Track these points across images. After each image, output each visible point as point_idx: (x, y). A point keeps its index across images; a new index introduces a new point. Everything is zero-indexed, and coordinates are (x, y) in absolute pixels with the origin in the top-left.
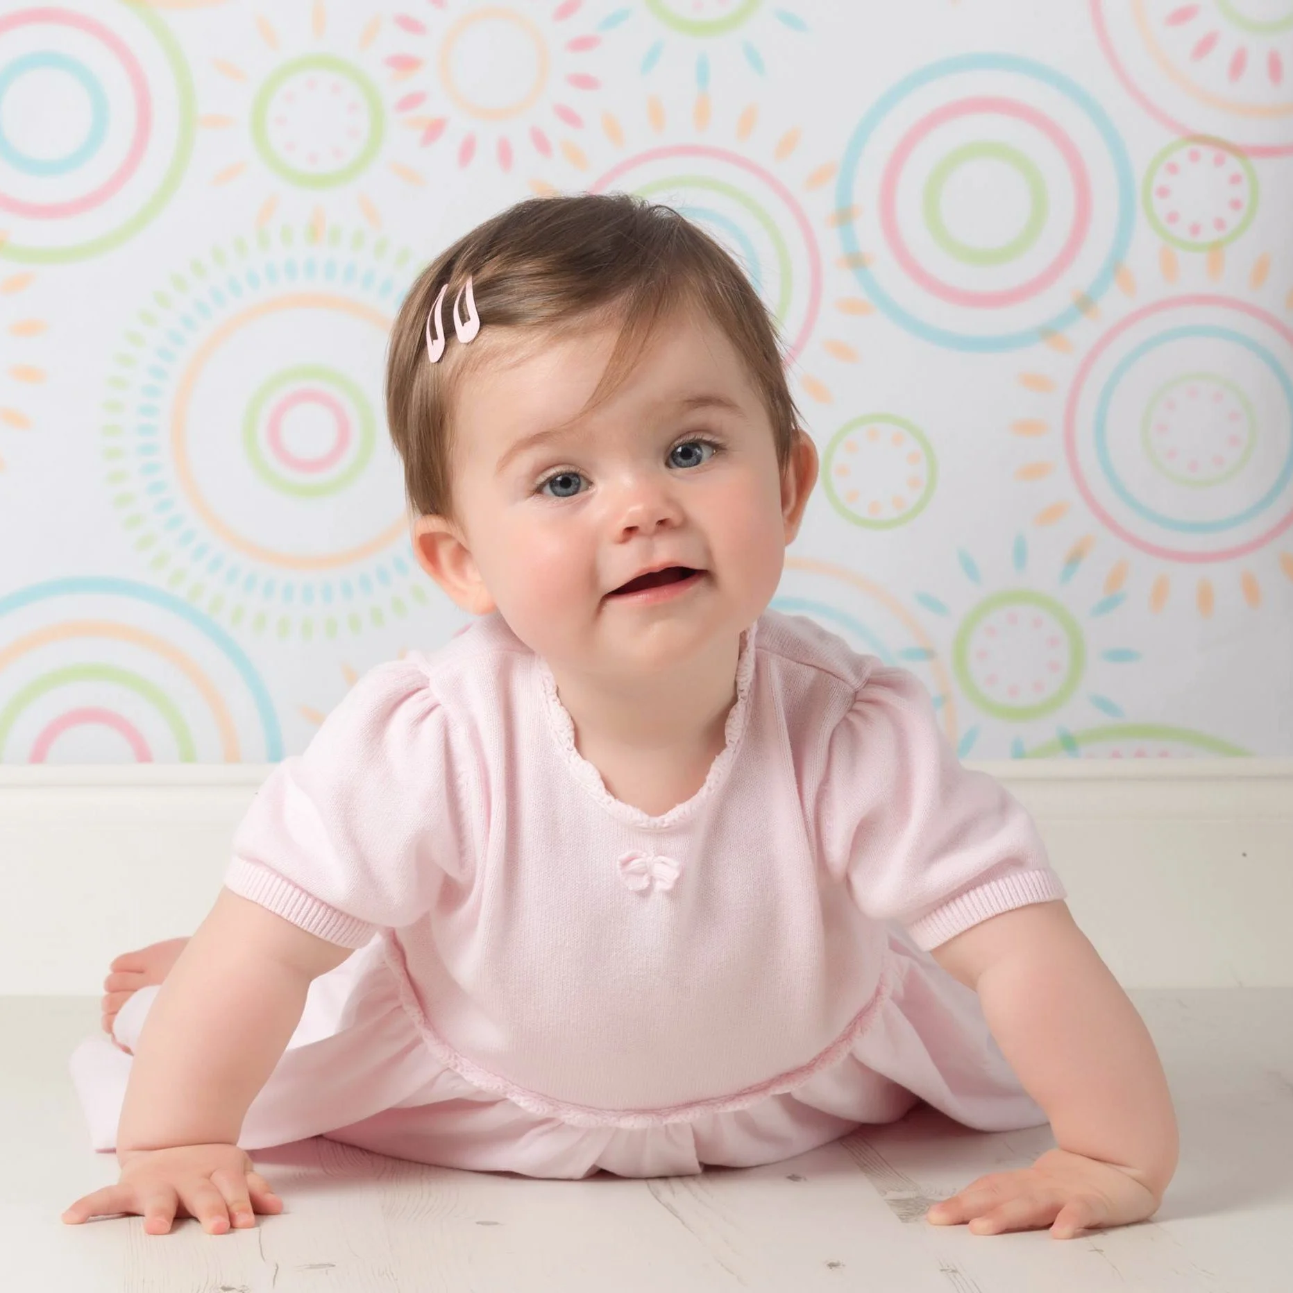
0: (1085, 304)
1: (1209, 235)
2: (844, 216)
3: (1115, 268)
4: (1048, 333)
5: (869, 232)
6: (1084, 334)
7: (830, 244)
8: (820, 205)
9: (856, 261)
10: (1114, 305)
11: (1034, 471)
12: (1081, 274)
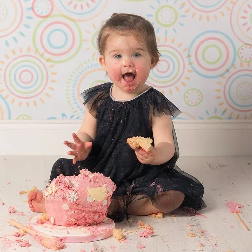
0: (228, 71)
1: (248, 60)
2: (189, 56)
3: (233, 65)
4: (221, 75)
5: (193, 59)
6: (227, 75)
7: (187, 61)
8: (185, 55)
9: (190, 64)
10: (232, 70)
11: (219, 98)
12: (227, 66)
